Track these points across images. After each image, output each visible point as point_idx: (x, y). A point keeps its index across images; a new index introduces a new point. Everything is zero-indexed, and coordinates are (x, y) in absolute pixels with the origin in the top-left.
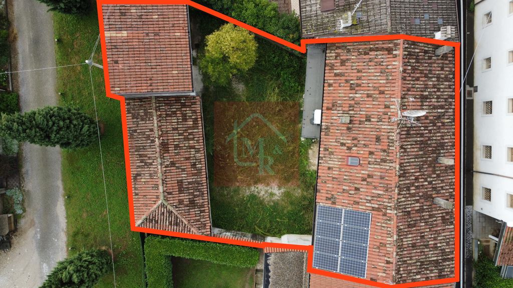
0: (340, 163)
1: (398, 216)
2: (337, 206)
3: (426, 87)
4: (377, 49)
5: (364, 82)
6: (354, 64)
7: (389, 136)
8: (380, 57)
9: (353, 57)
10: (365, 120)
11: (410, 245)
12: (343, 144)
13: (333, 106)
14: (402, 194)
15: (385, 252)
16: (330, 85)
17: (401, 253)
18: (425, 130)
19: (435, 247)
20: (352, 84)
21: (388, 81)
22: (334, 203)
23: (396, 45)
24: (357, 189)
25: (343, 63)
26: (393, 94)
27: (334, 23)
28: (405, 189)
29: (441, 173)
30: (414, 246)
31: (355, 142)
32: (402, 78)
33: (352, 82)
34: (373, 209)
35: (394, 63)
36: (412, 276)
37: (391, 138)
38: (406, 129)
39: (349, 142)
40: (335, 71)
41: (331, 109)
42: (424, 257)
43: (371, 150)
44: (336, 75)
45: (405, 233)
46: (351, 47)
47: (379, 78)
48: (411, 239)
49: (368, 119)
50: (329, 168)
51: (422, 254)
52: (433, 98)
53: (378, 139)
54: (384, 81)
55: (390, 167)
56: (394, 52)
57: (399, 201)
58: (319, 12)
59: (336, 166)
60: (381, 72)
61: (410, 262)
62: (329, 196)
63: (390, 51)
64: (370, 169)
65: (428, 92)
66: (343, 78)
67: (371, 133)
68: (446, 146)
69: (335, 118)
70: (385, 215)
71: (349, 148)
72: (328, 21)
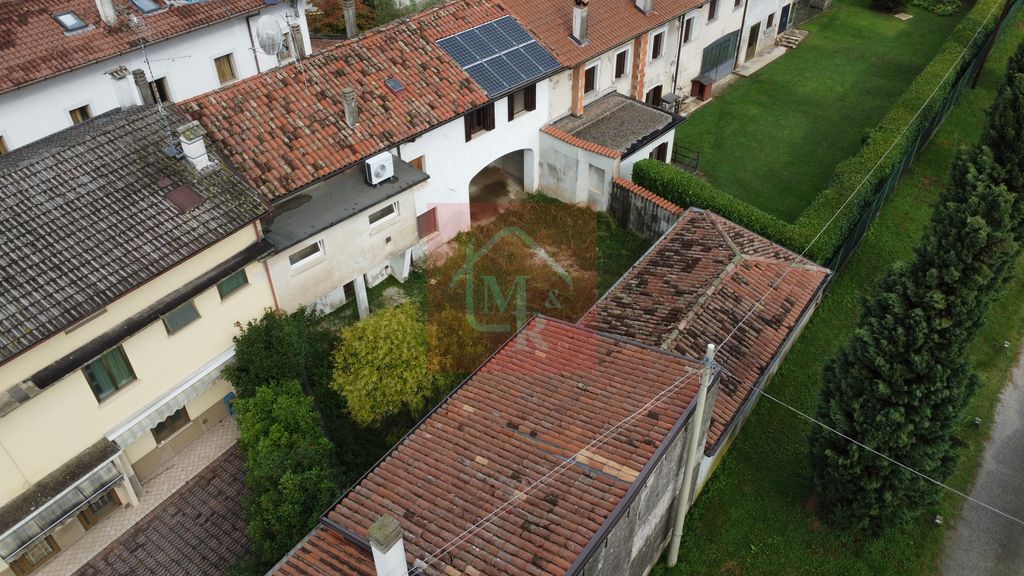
0: (414, 99)
2: (468, 76)
5: (273, 126)
6: (257, 151)
8: (218, 124)
9: (246, 157)
12: (386, 108)
13: (343, 148)
16: (316, 167)
20: (291, 140)
21: (249, 98)
22: (468, 81)
24: (424, 67)
25: (266, 168)
31: (367, 96)
33: (287, 140)
34: (428, 42)
35: (214, 102)
37: (323, 61)
39: (375, 103)
40: (289, 170)
41: (351, 147)
43: (361, 76)
44: (293, 169)
47: (252, 110)
49: (322, 95)
50: (433, 108)
53: (339, 74)
54: (251, 101)
55: (361, 48)
56: (196, 108)
58: (207, 206)
59: (422, 101)
60: (242, 112)
62: (466, 90)
64: (385, 65)
66: (291, 156)
67: (338, 83)
69: (359, 135)
70: (422, 29)
71: (383, 98)
72: (214, 185)
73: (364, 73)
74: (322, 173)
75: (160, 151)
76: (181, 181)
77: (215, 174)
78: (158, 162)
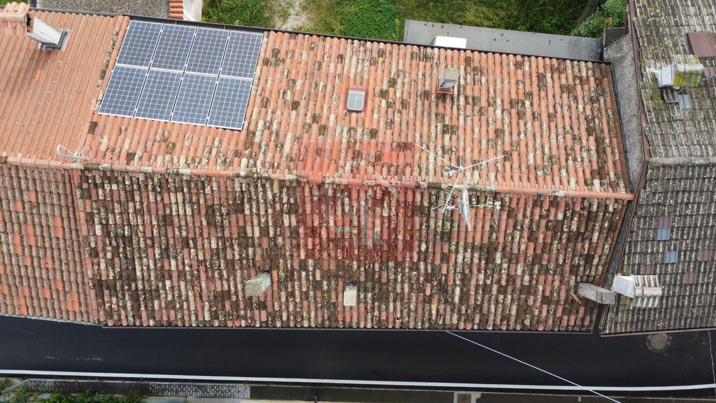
0: (352, 76)
1: (233, 180)
2: (259, 68)
3: (512, 259)
4: (601, 151)
5: (529, 125)
6: (565, 108)
7: (412, 167)
8: (585, 155)
9: (581, 107)
10: (447, 123)
11: (168, 211)
12: (393, 83)
13: (475, 69)
14: (281, 192)
15: (154, 152)
16: (518, 65)
17: (150, 187)
18: (420, 252)
19: (163, 275)
21: (532, 168)
22: (266, 62)
23: (613, 186)
24: (295, 105)
25: (568, 89)
26: (504, 178)
27: (663, 58)
28: (292, 201)
29: (323, 292)
30: (166, 220)
31: (398, 106)
32: (539, 196)
33: (527, 103)
34: (251, 134)
35: (573, 181)
36: (99, 213)
37: (408, 170)
38: (426, 204)
39: (398, 93)
40: (549, 75)
42: (142, 246)
43: (381, 134)
44: (541, 77)
45: (194, 199)
46: (602, 105)
47: (538, 152)
48: (181, 212)
49: (448, 130)
50: (341, 57)
51: (149, 242)
52: (486, 277)
54: (531, 162)
56: (597, 182)
57: (268, 185)
58: (686, 30)
59: (346, 68)
60: (551, 158)
61: (131, 210)
62: (282, 55)
63: (600, 173)
64: (338, 130)
65: (501, 265)
67: (418, 135)
68: (379, 308)
70: (237, 154)
71: (384, 94)
72: (666, 47)
75: (694, 109)
77: (658, 58)
78: (703, 96)
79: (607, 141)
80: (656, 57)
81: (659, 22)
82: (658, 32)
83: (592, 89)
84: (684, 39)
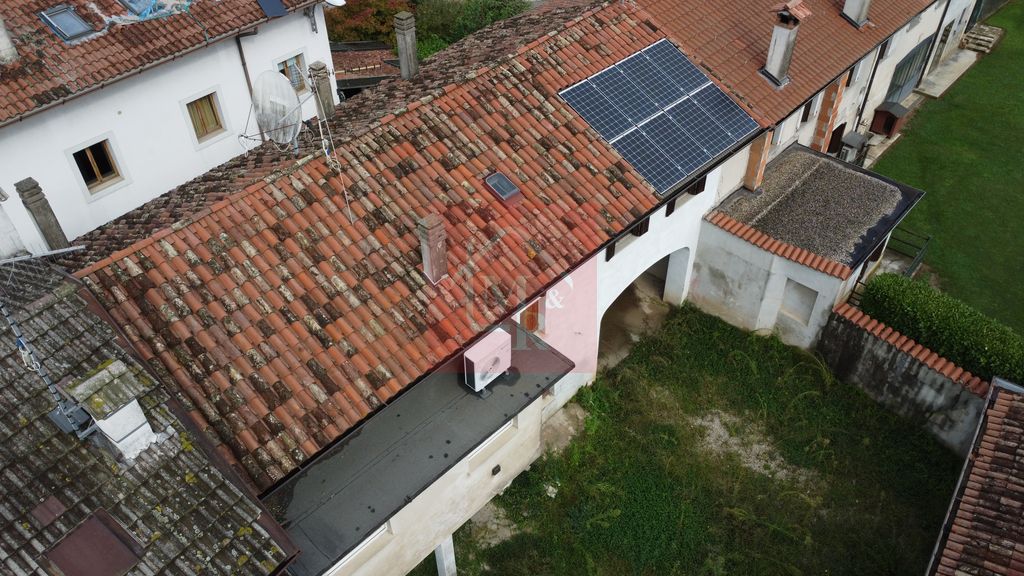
0: (537, 212)
2: (619, 157)
5: (288, 294)
6: (258, 358)
9: (238, 377)
12: (491, 234)
13: (421, 329)
16: (375, 381)
20: (322, 323)
21: (239, 236)
22: (621, 168)
24: (546, 145)
25: (277, 396)
26: (266, 203)
27: (157, 476)
31: (457, 212)
33: (316, 326)
34: (547, 94)
35: (172, 252)
39: (472, 225)
40: (323, 397)
41: (436, 326)
47: (247, 263)
49: (377, 219)
53: (404, 169)
54: (246, 244)
56: (136, 270)
59: (551, 215)
60: (227, 268)
62: (620, 185)
66: (325, 360)
67: (404, 190)
70: (534, 71)
71: (484, 213)
72: (164, 501)
73: (448, 165)
74: (386, 393)
75: (43, 418)
76: (87, 501)
77: (167, 469)
78: (38, 453)
79: (160, 346)
80: (169, 465)
81: (210, 544)
82: (201, 520)
83: (241, 424)
84: (142, 541)
